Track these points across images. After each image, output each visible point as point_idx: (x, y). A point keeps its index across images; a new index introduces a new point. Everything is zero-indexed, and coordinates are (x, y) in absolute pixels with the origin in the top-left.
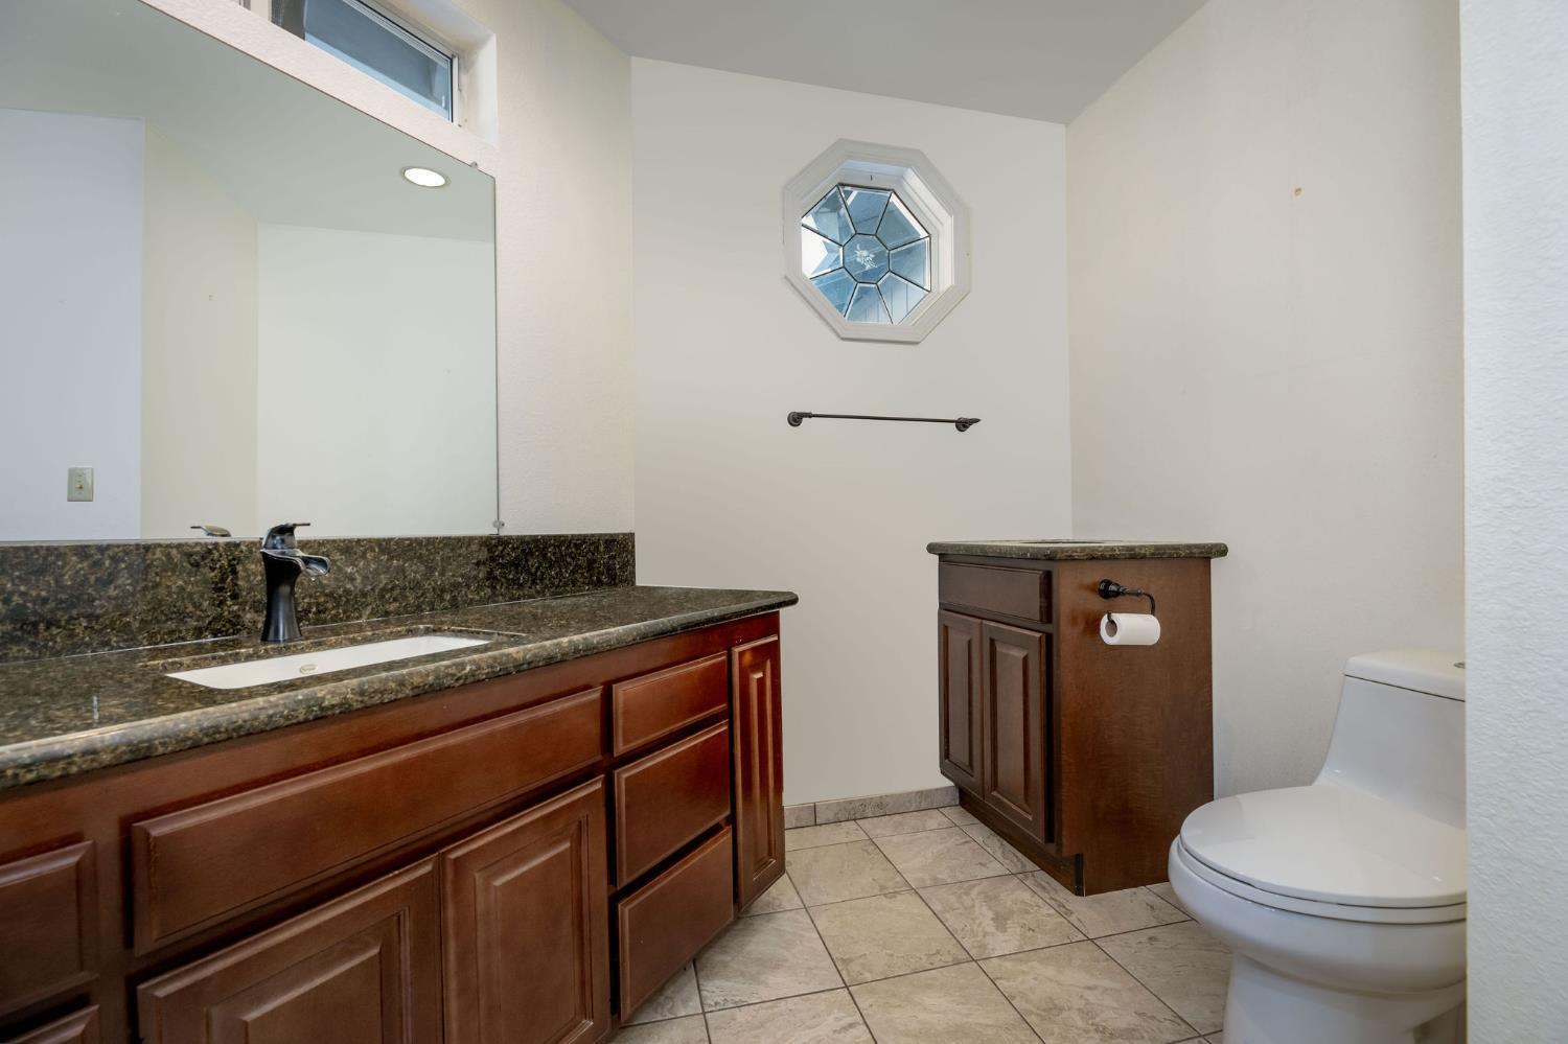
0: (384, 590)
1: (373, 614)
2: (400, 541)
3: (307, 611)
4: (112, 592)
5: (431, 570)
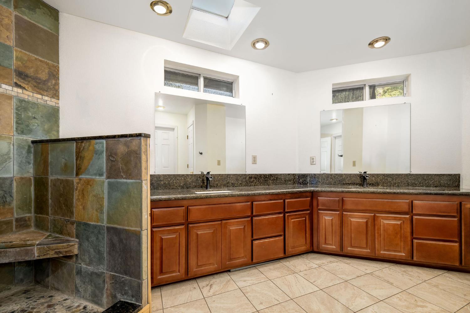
0: (383, 182)
1: (381, 186)
2: (387, 174)
3: (371, 184)
4: (347, 179)
5: (393, 179)
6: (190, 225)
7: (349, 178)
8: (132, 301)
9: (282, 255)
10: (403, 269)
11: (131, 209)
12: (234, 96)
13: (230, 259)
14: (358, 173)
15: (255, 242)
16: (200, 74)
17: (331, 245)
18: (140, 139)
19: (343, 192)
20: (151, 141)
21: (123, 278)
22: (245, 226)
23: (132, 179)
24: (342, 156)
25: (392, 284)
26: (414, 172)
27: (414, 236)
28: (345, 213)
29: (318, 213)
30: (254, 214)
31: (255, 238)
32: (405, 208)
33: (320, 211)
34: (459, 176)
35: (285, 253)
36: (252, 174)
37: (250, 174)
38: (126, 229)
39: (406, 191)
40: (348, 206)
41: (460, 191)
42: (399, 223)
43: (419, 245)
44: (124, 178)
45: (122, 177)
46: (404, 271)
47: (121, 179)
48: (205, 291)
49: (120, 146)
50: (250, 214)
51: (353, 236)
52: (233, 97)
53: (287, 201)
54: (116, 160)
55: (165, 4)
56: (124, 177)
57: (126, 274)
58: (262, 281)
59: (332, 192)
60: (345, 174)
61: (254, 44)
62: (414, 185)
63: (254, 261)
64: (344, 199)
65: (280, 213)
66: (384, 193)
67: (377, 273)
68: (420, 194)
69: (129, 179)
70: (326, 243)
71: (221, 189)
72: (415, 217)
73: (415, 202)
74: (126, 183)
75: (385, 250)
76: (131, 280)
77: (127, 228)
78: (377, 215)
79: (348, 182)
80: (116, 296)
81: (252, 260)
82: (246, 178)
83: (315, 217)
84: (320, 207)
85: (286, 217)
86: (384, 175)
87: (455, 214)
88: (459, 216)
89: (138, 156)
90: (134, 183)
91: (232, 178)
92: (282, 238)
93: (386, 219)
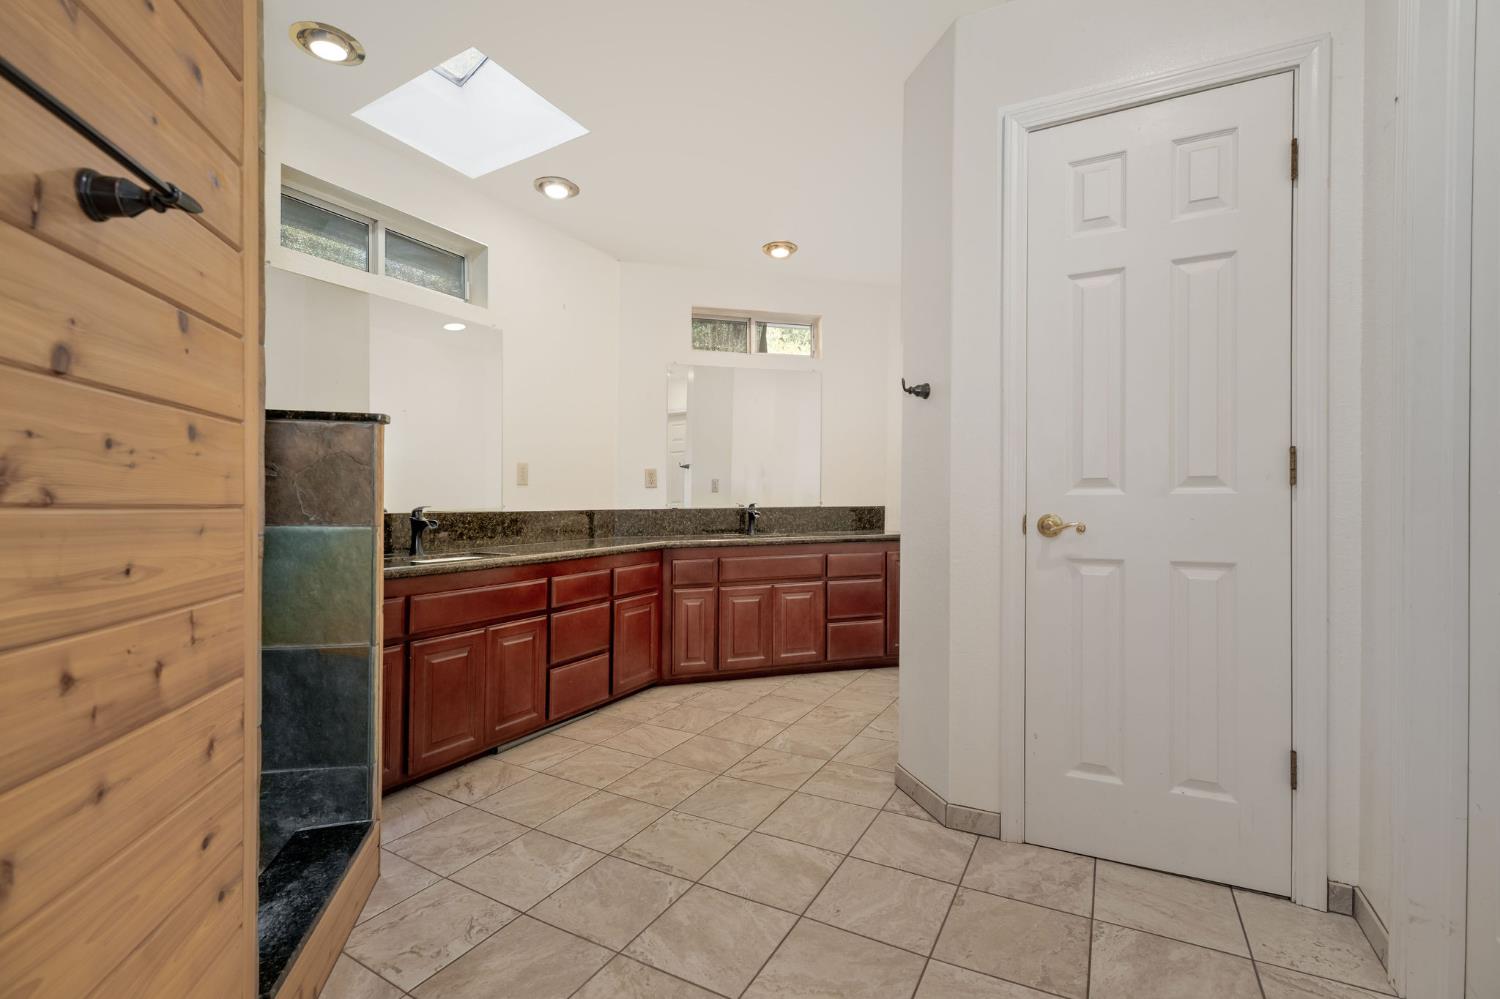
3: (764, 527)
6: (416, 644)
7: (722, 518)
8: (337, 821)
9: (606, 697)
10: (813, 679)
11: (338, 597)
12: (467, 297)
13: (502, 720)
14: (737, 507)
15: (555, 672)
16: (376, 221)
17: (698, 659)
18: (372, 428)
19: (720, 546)
20: (388, 430)
21: (303, 774)
22: (534, 638)
23: (340, 525)
24: (687, 467)
25: (802, 701)
26: (826, 504)
27: (829, 617)
28: (723, 589)
29: (672, 596)
30: (554, 605)
31: (554, 660)
32: (817, 569)
33: (676, 591)
34: (883, 508)
35: (611, 692)
36: (517, 513)
37: (512, 513)
38: (317, 651)
39: (819, 538)
40: (729, 575)
41: (883, 532)
42: (808, 596)
43: (836, 630)
44: (311, 523)
45: (305, 520)
46: (816, 682)
47: (302, 524)
48: (462, 795)
49: (297, 439)
50: (544, 608)
51: (736, 633)
52: (466, 301)
53: (617, 570)
54: (281, 475)
55: (345, 39)
56: (312, 519)
57: (315, 762)
58: (581, 750)
59: (700, 546)
60: (715, 510)
61: (541, 185)
62: (826, 528)
63: (553, 716)
64: (723, 560)
65: (602, 600)
66: (788, 544)
67: (778, 693)
68: (838, 542)
69: (330, 523)
70: (688, 658)
71: (442, 552)
72: (830, 583)
73: (831, 555)
74: (320, 534)
75: (787, 652)
76: (334, 771)
77: (322, 646)
78: (776, 586)
79: (719, 527)
80: (277, 826)
81: (547, 716)
82: (503, 523)
83: (666, 604)
84: (676, 583)
85: (616, 608)
86: (781, 510)
87: (879, 573)
88: (884, 575)
89: (362, 467)
90: (349, 532)
91: (469, 523)
92: (606, 656)
93: (790, 591)
